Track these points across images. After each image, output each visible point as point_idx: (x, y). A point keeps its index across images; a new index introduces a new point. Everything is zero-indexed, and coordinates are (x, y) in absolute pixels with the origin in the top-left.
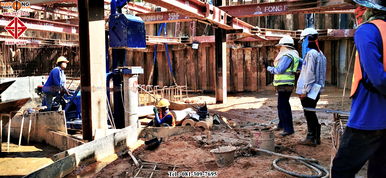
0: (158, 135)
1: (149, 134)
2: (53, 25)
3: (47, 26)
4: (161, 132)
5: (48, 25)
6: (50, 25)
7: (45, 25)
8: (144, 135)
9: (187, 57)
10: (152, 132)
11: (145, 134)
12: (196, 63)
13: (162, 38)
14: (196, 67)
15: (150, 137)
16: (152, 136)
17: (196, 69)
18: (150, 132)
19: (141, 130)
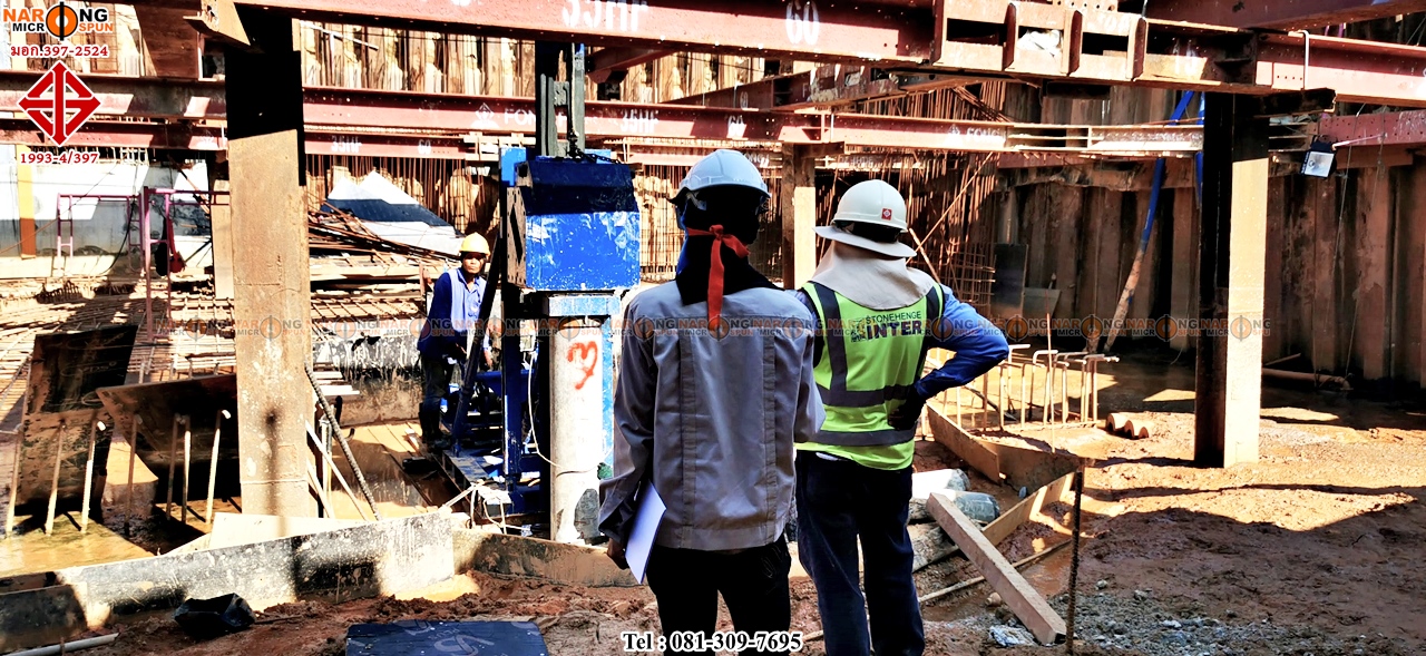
0: (547, 570)
1: (512, 559)
2: (655, 116)
3: (633, 120)
4: (559, 560)
5: (637, 116)
6: (644, 117)
7: (625, 119)
8: (492, 562)
9: (1304, 215)
10: (525, 555)
11: (498, 556)
12: (1342, 243)
13: (1160, 131)
14: (1342, 264)
15: (518, 571)
16: (524, 572)
17: (1337, 268)
18: (517, 555)
19: (480, 540)
